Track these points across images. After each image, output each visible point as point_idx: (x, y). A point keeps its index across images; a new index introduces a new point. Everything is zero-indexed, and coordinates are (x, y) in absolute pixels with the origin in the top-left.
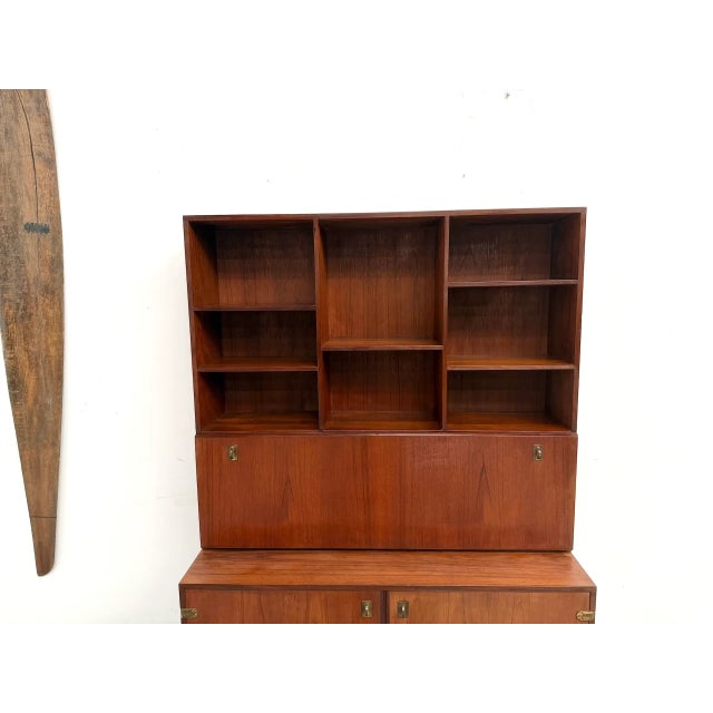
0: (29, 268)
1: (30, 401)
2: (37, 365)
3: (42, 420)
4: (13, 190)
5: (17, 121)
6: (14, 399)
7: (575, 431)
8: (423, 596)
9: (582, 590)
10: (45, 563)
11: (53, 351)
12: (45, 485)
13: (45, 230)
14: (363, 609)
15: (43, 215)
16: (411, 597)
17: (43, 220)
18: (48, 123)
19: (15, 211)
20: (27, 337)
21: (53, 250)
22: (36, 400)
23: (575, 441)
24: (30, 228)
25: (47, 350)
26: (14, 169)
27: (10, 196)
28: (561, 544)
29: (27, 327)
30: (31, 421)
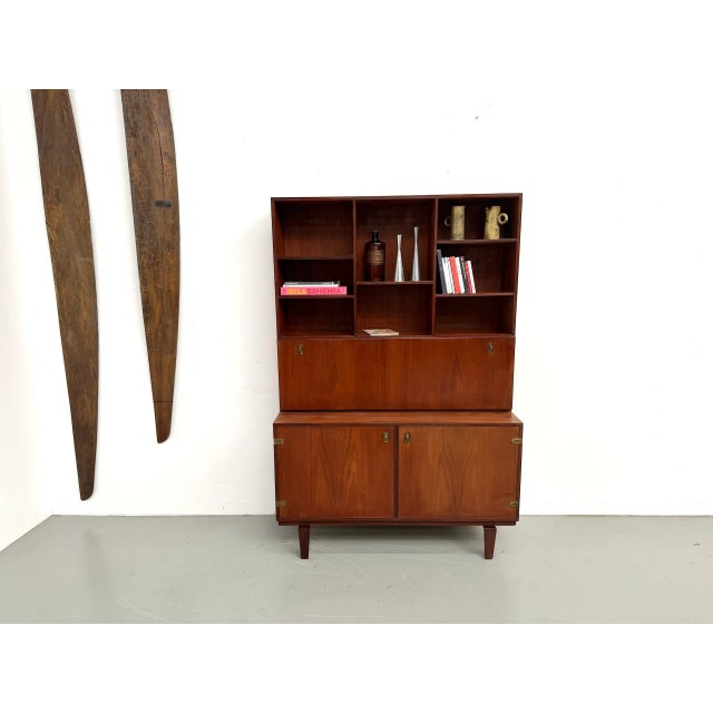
0: (158, 232)
1: (157, 322)
2: (162, 298)
3: (164, 335)
4: (147, 179)
5: (151, 132)
6: (147, 320)
7: (514, 334)
8: (419, 429)
9: (514, 425)
10: (163, 433)
11: (172, 288)
12: (166, 380)
13: (169, 206)
14: (383, 436)
15: (167, 195)
16: (412, 430)
17: (167, 199)
18: (171, 133)
19: (150, 192)
20: (155, 279)
21: (173, 219)
22: (160, 322)
23: (514, 340)
24: (159, 204)
25: (169, 287)
26: (149, 164)
27: (146, 182)
28: (505, 406)
29: (155, 272)
30: (157, 336)
